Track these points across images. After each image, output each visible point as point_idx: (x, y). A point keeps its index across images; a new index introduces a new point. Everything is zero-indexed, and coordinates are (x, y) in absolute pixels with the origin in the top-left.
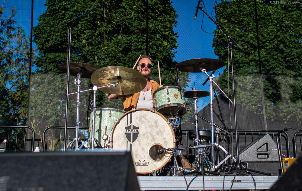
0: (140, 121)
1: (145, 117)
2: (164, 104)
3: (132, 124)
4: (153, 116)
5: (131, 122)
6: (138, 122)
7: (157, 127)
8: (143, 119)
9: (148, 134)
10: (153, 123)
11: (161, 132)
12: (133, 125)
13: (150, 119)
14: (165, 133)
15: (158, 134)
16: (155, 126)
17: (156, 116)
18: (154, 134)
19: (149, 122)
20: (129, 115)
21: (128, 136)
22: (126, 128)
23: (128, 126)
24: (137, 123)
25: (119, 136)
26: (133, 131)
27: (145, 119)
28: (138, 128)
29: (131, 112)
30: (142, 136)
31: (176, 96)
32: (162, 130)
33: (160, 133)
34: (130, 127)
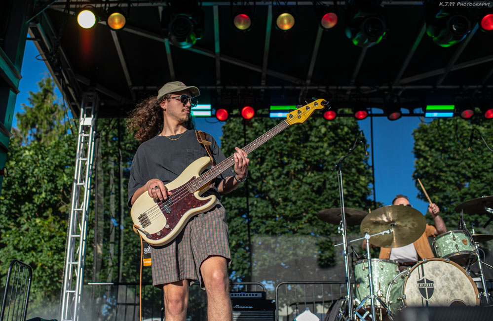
0: (433, 273)
1: (438, 268)
2: (452, 251)
3: (425, 277)
4: (448, 266)
5: (423, 275)
6: (432, 275)
7: (454, 279)
8: (437, 271)
9: (445, 288)
10: (449, 276)
11: (460, 286)
12: (426, 279)
13: (445, 270)
14: (464, 287)
15: (456, 288)
16: (452, 279)
17: (452, 267)
18: (452, 288)
19: (444, 274)
20: (420, 266)
21: (422, 291)
22: (418, 282)
23: (421, 279)
24: (430, 276)
25: (412, 292)
26: (427, 286)
27: (439, 271)
28: (432, 282)
29: (422, 264)
30: (438, 291)
31: (464, 241)
32: (460, 284)
33: (459, 288)
34: (423, 281)
